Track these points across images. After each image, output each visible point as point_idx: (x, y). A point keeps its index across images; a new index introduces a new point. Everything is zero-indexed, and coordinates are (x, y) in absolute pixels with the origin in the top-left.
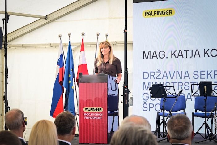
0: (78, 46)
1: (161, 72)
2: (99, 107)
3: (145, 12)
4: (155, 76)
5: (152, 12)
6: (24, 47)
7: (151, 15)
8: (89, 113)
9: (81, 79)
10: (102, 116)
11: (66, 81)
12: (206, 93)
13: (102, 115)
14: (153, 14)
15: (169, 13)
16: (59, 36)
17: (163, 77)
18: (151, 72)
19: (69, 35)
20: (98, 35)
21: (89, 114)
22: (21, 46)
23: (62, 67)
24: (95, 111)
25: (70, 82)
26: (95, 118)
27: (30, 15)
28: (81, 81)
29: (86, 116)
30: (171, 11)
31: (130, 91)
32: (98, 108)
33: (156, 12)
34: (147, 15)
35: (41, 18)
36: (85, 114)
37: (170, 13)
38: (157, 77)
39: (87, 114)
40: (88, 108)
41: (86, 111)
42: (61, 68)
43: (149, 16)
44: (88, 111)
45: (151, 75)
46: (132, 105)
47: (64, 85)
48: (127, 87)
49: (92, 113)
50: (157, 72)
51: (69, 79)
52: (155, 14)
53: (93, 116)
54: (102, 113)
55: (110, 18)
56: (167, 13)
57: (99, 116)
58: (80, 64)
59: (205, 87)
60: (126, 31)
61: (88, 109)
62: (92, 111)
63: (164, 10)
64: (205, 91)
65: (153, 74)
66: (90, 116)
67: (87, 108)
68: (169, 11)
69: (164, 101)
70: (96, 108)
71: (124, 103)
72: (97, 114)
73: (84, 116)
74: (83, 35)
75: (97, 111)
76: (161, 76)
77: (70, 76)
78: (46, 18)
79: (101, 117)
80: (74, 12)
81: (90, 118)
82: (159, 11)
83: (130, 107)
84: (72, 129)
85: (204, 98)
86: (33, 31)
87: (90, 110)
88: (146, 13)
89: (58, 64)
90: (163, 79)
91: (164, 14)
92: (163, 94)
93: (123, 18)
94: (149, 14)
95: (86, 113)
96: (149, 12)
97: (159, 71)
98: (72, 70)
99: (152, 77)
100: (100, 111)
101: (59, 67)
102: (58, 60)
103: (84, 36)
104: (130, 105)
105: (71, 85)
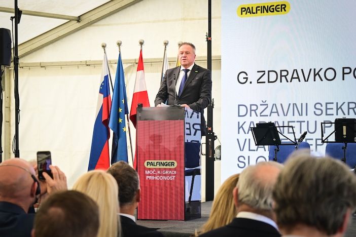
0: (131, 64)
1: (267, 105)
2: (170, 159)
3: (242, 8)
4: (258, 112)
5: (252, 8)
6: (42, 66)
7: (251, 12)
8: (154, 170)
9: (140, 114)
10: (175, 175)
11: (114, 118)
12: (345, 137)
13: (175, 172)
14: (254, 11)
15: (280, 10)
16: (103, 46)
17: (271, 112)
18: (251, 105)
19: (119, 44)
20: (166, 44)
21: (154, 172)
22: (39, 65)
23: (107, 96)
24: (165, 167)
25: (120, 120)
26: (164, 178)
27: (53, 14)
28: (140, 117)
29: (149, 175)
30: (283, 6)
31: (216, 136)
32: (168, 161)
33: (260, 8)
34: (244, 13)
35: (71, 20)
36: (147, 172)
37: (283, 9)
38: (261, 113)
39: (151, 172)
40: (153, 161)
41: (149, 167)
42: (106, 98)
43: (248, 14)
44: (152, 167)
45: (251, 110)
46: (220, 159)
47: (110, 125)
48: (212, 129)
49: (160, 169)
50: (261, 105)
51: (118, 115)
52: (258, 11)
53: (160, 175)
54: (175, 169)
55: (184, 20)
56: (278, 10)
57: (170, 175)
58: (136, 91)
59: (344, 127)
60: (209, 39)
61: (152, 164)
62: (158, 167)
63: (273, 5)
64: (345, 133)
65: (254, 108)
66: (155, 175)
67: (150, 161)
68: (280, 7)
69: (275, 150)
70: (165, 161)
71: (207, 155)
72: (167, 172)
73: (145, 175)
74: (141, 44)
75: (168, 167)
76: (267, 112)
77: (120, 110)
78: (79, 19)
79: (174, 177)
80: (125, 10)
81: (156, 178)
82: (264, 7)
83: (216, 162)
84: (135, 193)
85: (343, 144)
86: (59, 41)
87: (155, 164)
88: (244, 10)
89: (101, 92)
90: (270, 115)
91: (272, 10)
92: (274, 140)
93: (205, 19)
94: (248, 11)
95: (150, 169)
96: (249, 8)
97: (264, 104)
98: (123, 101)
99: (253, 112)
100: (173, 167)
101: (102, 96)
102: (101, 86)
103: (143, 46)
104: (217, 159)
105: (121, 126)
